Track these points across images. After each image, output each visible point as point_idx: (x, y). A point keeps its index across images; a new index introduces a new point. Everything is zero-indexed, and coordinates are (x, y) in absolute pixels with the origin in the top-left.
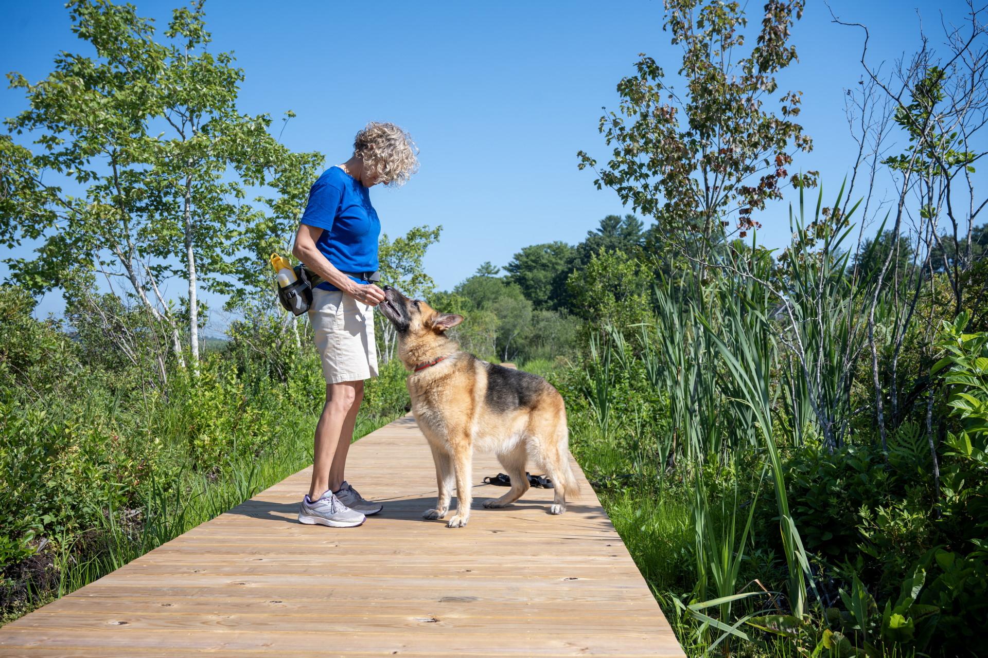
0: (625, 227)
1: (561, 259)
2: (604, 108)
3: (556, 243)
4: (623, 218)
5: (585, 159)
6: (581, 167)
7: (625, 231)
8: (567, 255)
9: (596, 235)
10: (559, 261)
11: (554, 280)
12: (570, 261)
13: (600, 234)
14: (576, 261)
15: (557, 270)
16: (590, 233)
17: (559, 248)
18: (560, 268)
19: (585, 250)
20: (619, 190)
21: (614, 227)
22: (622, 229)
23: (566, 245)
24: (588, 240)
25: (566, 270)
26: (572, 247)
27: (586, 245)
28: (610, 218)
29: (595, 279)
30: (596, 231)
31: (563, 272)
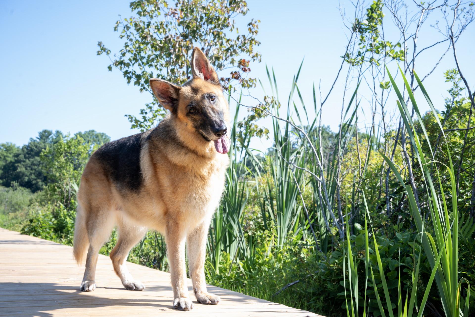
0: (54, 137)
1: (10, 154)
2: (120, 15)
3: (8, 143)
4: (54, 132)
5: (103, 49)
6: (99, 54)
7: (54, 140)
8: (15, 151)
9: (34, 141)
10: (9, 155)
11: (5, 167)
12: (17, 156)
13: (38, 140)
14: (21, 156)
15: (6, 161)
16: (31, 139)
17: (9, 146)
18: (9, 159)
19: (27, 149)
20: (126, 73)
21: (47, 137)
22: (53, 139)
23: (15, 145)
24: (30, 143)
25: (13, 161)
26: (18, 148)
27: (28, 146)
28: (45, 131)
29: (62, 154)
30: (35, 139)
31: (11, 162)
